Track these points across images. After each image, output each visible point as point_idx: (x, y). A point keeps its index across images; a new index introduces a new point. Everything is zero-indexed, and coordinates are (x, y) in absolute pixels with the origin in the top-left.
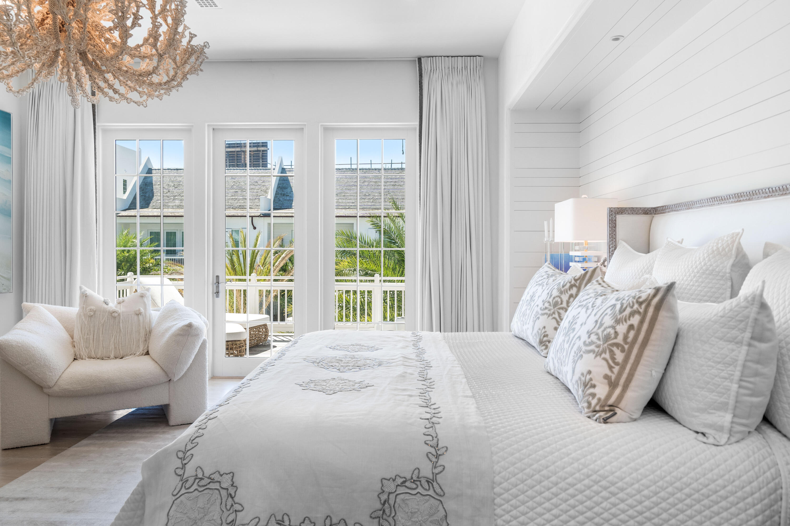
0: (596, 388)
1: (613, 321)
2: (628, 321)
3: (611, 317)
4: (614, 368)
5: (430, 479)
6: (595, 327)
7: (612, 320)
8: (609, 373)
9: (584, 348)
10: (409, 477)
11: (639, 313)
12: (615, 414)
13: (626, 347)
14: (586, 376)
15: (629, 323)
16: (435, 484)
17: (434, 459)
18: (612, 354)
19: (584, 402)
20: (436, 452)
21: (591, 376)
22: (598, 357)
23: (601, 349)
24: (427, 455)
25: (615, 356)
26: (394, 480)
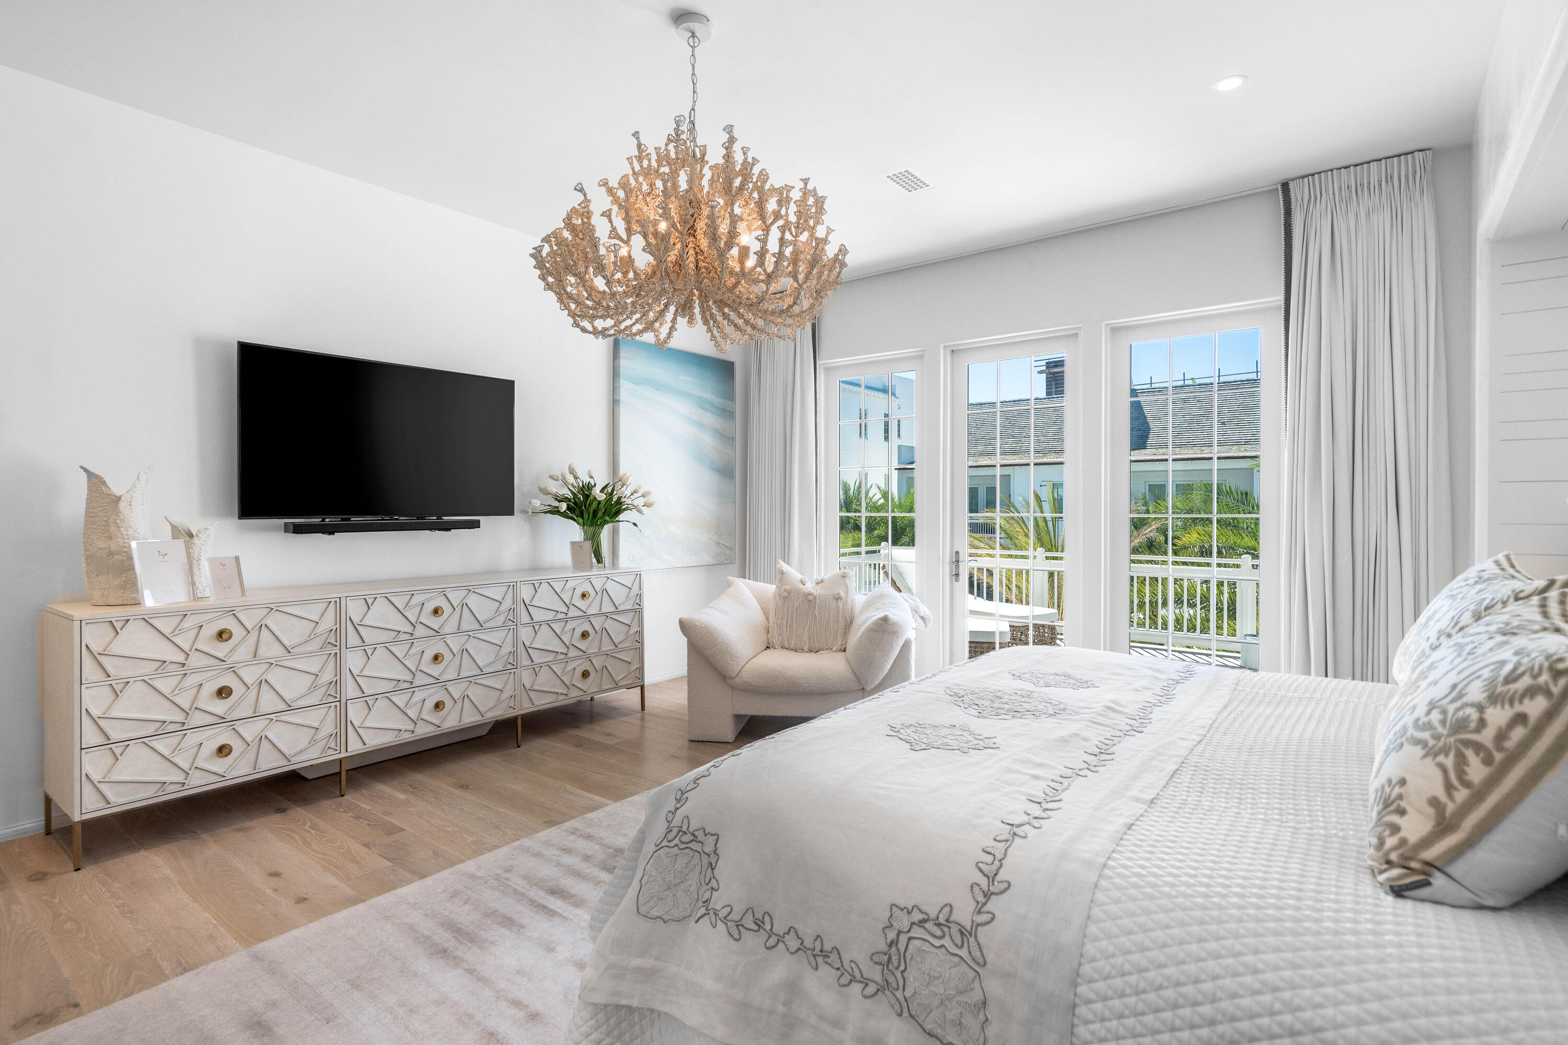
0: (1406, 818)
1: (1485, 695)
2: (1517, 705)
3: (1485, 686)
4: (1456, 789)
5: (967, 931)
6: (1446, 696)
7: (1484, 691)
8: (1443, 798)
9: (1411, 732)
10: (933, 914)
11: (1547, 693)
12: (1427, 884)
13: (1498, 756)
14: (1394, 787)
15: (1518, 708)
16: (972, 940)
17: (981, 899)
18: (1461, 760)
19: (1373, 836)
20: (989, 886)
21: (1403, 790)
22: (1429, 759)
23: (1441, 743)
24: (972, 886)
25: (1466, 768)
26: (909, 913)
